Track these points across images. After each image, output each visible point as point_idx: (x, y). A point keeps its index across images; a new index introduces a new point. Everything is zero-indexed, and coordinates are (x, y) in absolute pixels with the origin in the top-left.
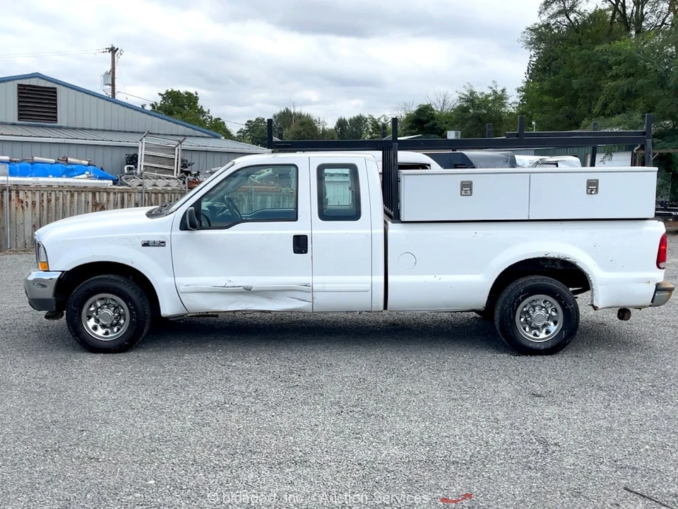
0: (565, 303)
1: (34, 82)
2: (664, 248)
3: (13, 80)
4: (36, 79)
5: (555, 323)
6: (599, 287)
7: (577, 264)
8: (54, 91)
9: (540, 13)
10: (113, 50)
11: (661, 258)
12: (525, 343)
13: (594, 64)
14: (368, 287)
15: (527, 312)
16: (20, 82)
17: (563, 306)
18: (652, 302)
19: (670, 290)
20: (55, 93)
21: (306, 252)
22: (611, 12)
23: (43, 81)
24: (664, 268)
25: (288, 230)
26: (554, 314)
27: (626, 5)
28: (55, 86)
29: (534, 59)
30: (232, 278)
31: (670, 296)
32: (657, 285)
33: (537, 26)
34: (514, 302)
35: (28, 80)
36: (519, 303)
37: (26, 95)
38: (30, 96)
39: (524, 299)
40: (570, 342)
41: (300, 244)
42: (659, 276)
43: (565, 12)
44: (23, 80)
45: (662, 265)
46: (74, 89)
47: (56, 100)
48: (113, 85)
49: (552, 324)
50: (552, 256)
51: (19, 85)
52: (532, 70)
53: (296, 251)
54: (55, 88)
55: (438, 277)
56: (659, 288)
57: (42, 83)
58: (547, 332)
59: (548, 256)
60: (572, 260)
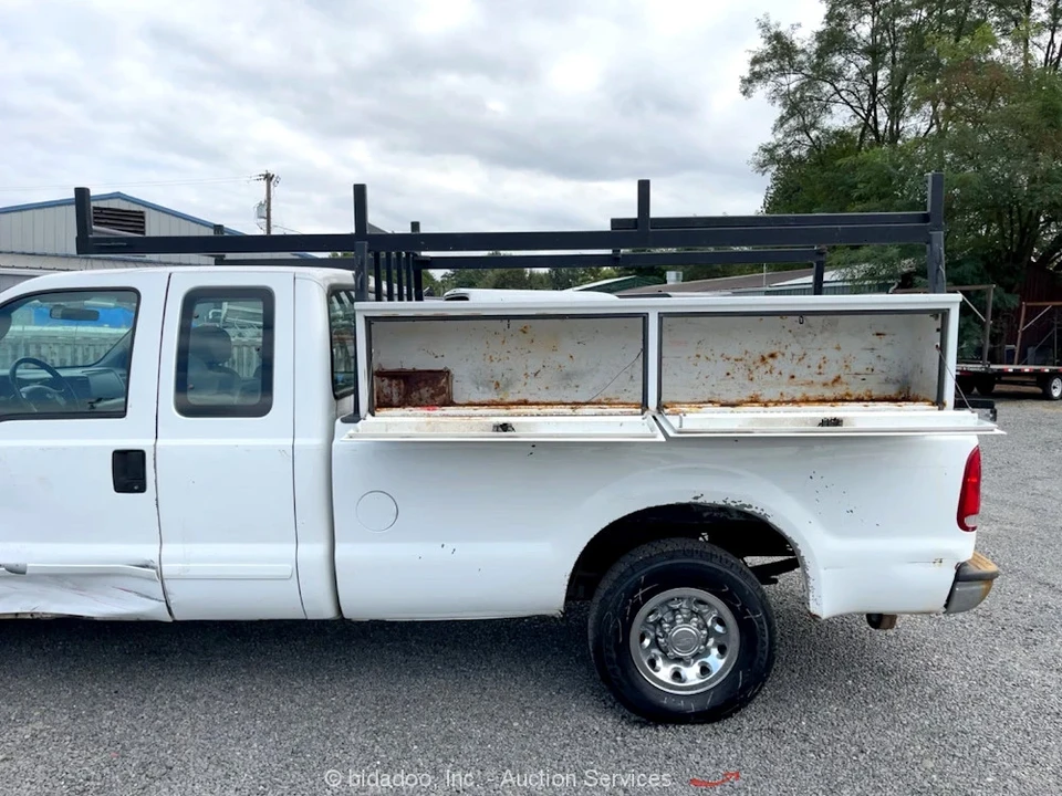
0: (743, 607)
1: (114, 204)
2: (975, 480)
4: (116, 201)
5: (722, 650)
6: (822, 571)
7: (770, 520)
8: (141, 215)
9: (775, 130)
10: (268, 178)
11: (968, 504)
12: (653, 696)
13: (840, 189)
14: (288, 568)
15: (659, 622)
16: (96, 204)
17: (738, 615)
18: (946, 606)
19: (988, 578)
20: (143, 217)
21: (142, 489)
22: (860, 130)
23: (127, 203)
24: (974, 529)
25: (99, 439)
26: (719, 628)
27: (879, 120)
28: (142, 209)
29: (772, 191)
31: (986, 592)
32: (960, 568)
33: (770, 146)
34: (624, 606)
35: (106, 201)
36: (637, 607)
37: (103, 221)
38: (108, 221)
39: (647, 597)
40: (753, 696)
41: (129, 471)
42: (963, 546)
43: (805, 129)
44: (100, 202)
45: (969, 521)
46: (168, 213)
47: (143, 227)
48: (268, 218)
49: (715, 651)
50: (709, 502)
51: (95, 208)
52: (769, 204)
53: (121, 486)
54: (143, 213)
55: (449, 546)
56: (962, 575)
57: (125, 206)
58: (705, 670)
59: (699, 501)
60: (758, 511)
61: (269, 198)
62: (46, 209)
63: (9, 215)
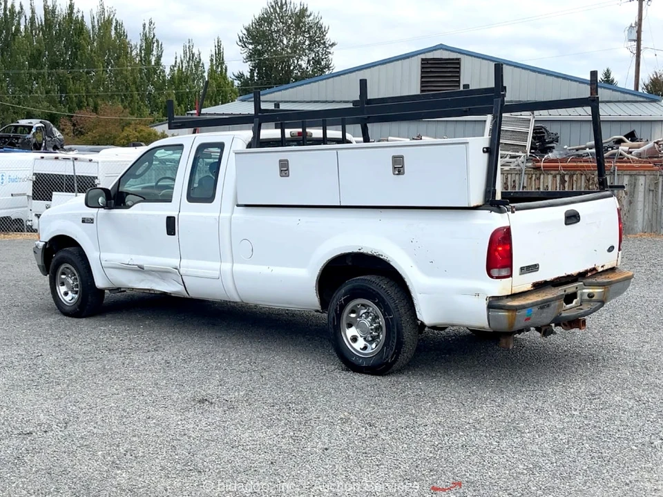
1: (437, 55)
3: (417, 55)
4: (439, 51)
7: (391, 263)
8: (457, 62)
12: (348, 355)
14: (217, 274)
16: (423, 56)
17: (384, 316)
20: (459, 64)
21: (174, 234)
23: (448, 52)
24: (495, 277)
28: (459, 56)
30: (134, 257)
32: (490, 299)
35: (432, 53)
37: (429, 70)
38: (433, 70)
41: (171, 226)
44: (427, 54)
45: (492, 272)
46: (479, 58)
47: (459, 72)
48: (638, 40)
50: (365, 252)
51: (423, 60)
53: (168, 233)
54: (459, 59)
55: (271, 268)
56: (491, 304)
57: (446, 55)
59: (361, 251)
60: (385, 258)
61: (640, 19)
62: (388, 64)
63: (362, 71)
